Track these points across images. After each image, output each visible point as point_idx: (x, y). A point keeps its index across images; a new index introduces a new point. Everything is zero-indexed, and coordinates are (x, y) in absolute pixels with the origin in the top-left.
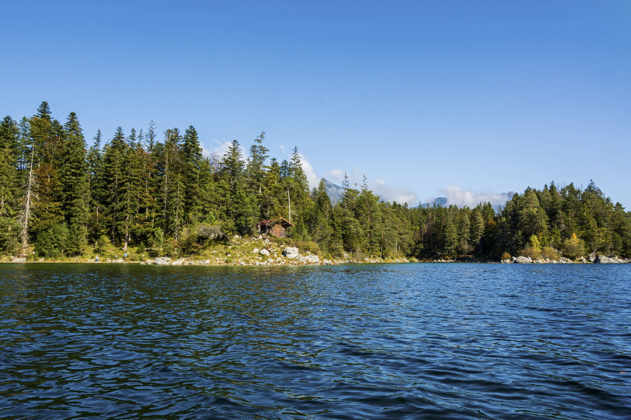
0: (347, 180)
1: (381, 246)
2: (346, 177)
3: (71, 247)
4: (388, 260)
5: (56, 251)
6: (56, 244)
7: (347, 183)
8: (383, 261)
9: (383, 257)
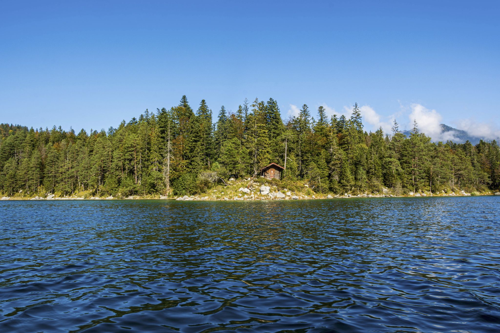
0: (396, 126)
1: (430, 182)
2: (395, 124)
3: (193, 189)
4: (438, 194)
5: (184, 191)
6: (184, 187)
7: (396, 129)
8: (432, 195)
9: (433, 192)
